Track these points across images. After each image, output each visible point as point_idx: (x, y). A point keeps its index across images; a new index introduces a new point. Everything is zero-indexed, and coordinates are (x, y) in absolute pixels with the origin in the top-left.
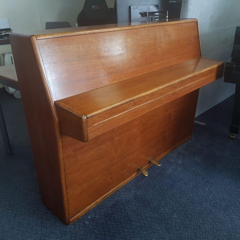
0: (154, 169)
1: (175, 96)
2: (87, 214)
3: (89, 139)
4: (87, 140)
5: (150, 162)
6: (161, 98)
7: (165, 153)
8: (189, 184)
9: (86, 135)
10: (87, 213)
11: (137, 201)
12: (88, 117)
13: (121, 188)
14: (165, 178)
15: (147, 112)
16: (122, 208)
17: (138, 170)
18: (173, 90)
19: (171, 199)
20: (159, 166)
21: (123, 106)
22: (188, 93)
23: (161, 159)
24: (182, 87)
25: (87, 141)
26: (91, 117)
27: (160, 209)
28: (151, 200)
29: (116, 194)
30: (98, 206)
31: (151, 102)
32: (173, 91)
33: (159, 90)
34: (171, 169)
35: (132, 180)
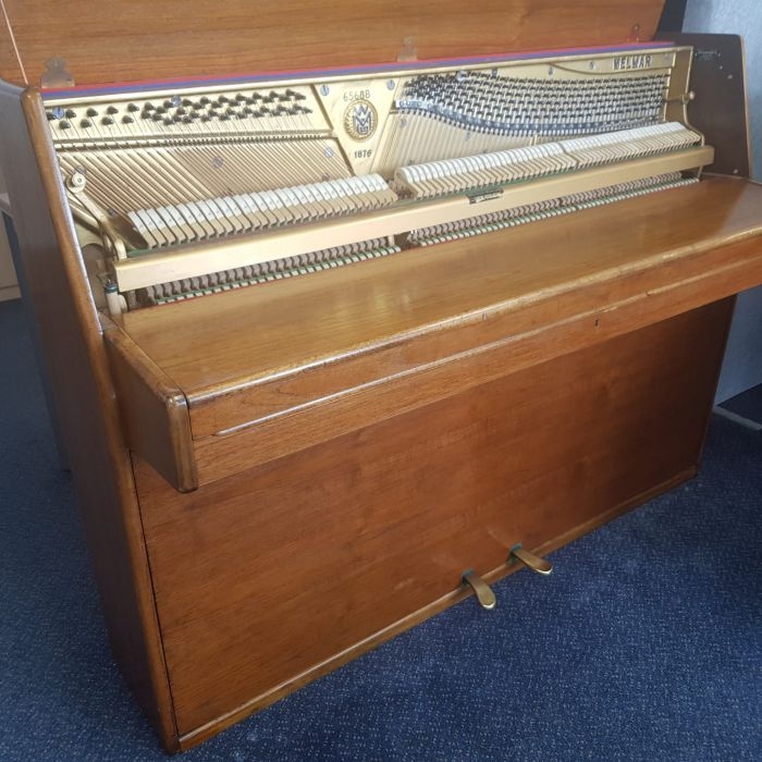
0: (526, 583)
1: (598, 330)
2: (247, 723)
3: (202, 483)
4: (189, 487)
5: (512, 555)
6: (533, 337)
7: (582, 526)
8: (646, 659)
9: (186, 467)
10: (247, 720)
11: (433, 700)
12: (194, 402)
13: (389, 642)
14: (560, 624)
15: (469, 386)
16: (374, 719)
17: (464, 581)
18: (592, 308)
19: (562, 710)
20: (544, 576)
21: (355, 363)
22: (660, 318)
23: (563, 548)
24: (631, 295)
25: (195, 489)
26: (206, 402)
27: (512, 745)
28: (487, 703)
29: (366, 661)
30: (292, 697)
31: (488, 352)
32: (592, 312)
33: (523, 308)
34: (590, 591)
35: (437, 616)
